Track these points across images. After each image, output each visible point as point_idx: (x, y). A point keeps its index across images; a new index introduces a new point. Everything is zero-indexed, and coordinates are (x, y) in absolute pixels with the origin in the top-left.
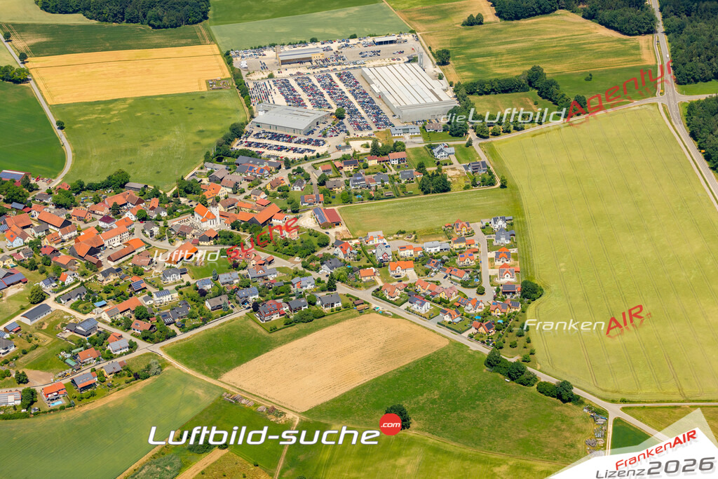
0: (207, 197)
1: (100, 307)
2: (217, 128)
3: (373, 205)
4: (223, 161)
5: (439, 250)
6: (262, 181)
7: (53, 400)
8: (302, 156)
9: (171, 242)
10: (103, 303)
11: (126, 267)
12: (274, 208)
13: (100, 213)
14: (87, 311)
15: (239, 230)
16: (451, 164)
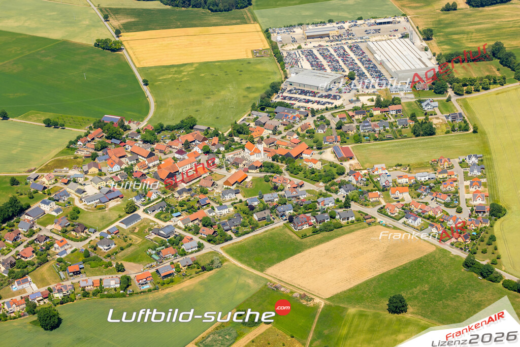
0: (254, 137)
1: (177, 217)
2: (260, 85)
3: (377, 144)
4: (265, 110)
5: (427, 179)
6: (295, 125)
7: (143, 284)
8: (324, 107)
9: (228, 169)
10: (179, 214)
11: (195, 188)
12: (304, 146)
13: (176, 147)
14: (167, 219)
15: (278, 162)
16: (435, 114)
